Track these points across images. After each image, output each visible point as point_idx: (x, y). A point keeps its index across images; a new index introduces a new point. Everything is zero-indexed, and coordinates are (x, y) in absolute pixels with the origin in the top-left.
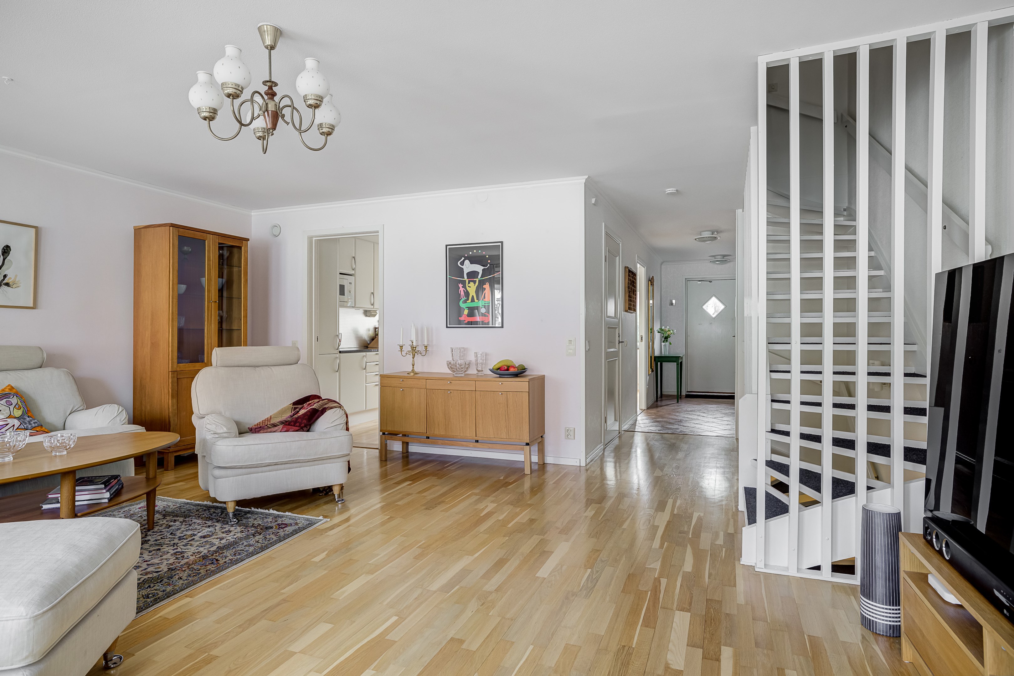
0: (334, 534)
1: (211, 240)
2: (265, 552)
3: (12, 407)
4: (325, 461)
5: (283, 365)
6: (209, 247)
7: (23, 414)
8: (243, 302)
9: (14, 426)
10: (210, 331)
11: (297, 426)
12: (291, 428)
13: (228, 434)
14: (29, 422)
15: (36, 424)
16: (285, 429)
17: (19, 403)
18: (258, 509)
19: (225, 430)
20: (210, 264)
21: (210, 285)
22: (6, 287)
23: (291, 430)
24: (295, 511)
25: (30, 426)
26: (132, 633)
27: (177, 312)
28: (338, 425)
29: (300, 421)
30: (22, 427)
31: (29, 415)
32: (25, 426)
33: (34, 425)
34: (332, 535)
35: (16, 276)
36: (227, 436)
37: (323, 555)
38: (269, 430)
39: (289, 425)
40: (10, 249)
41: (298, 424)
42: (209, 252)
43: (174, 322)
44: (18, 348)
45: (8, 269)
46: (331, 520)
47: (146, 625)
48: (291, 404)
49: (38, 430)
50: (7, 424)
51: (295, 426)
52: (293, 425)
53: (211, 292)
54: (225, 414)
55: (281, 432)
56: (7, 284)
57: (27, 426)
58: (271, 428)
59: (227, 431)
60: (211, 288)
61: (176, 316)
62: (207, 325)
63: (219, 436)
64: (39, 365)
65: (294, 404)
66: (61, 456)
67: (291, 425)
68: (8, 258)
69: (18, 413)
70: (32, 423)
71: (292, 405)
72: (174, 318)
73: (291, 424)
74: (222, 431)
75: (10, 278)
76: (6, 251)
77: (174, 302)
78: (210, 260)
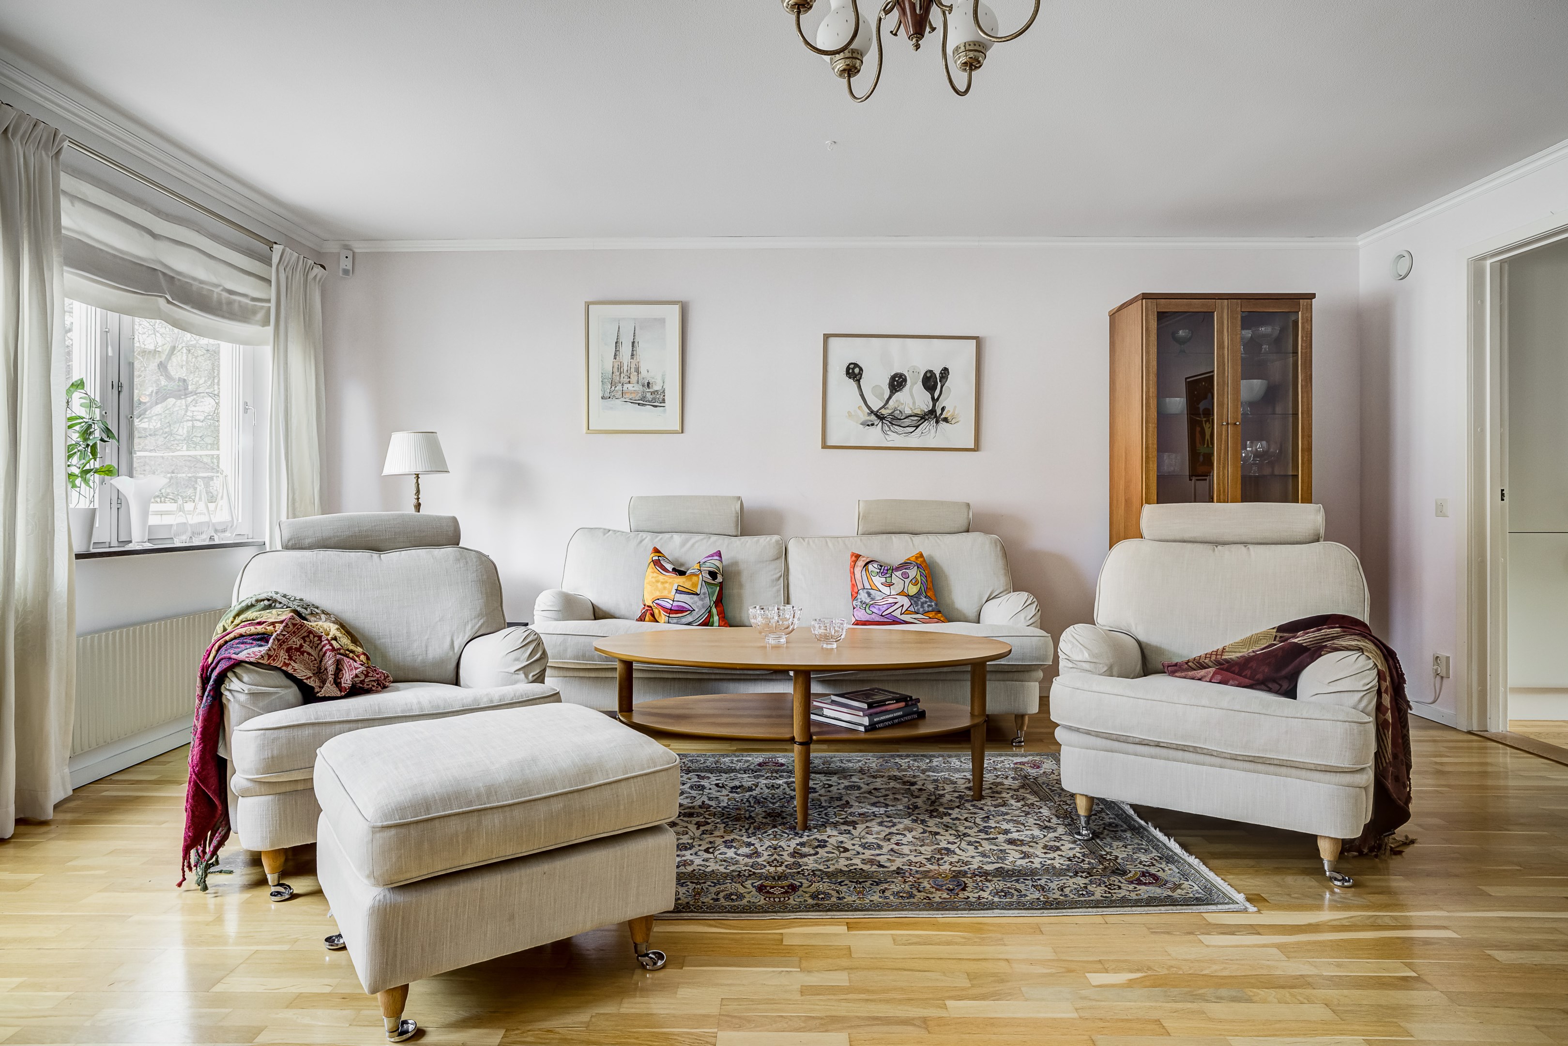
0: (1215, 946)
1: (1226, 311)
2: (1043, 913)
3: (907, 581)
4: (1283, 770)
5: (1281, 544)
6: (1221, 323)
7: (919, 592)
8: (1302, 421)
9: (903, 606)
10: (1224, 479)
11: (1245, 677)
12: (1233, 679)
13: (1092, 665)
14: (923, 603)
15: (930, 609)
16: (1219, 677)
17: (918, 577)
18: (1156, 829)
19: (1086, 656)
20: (1223, 354)
21: (1224, 393)
22: (944, 423)
23: (1231, 682)
24: (1213, 862)
25: (921, 610)
26: (725, 936)
27: (1155, 446)
28: (1346, 694)
29: (1254, 667)
30: (912, 609)
31: (929, 594)
32: (916, 608)
33: (927, 609)
34: (1208, 946)
35: (955, 407)
36: (1089, 669)
37: (1123, 977)
38: (1190, 673)
39: (1227, 670)
40: (948, 372)
41: (1248, 672)
42: (1221, 332)
43: (1151, 463)
44: (942, 503)
45: (946, 399)
46: (1259, 911)
47: (753, 936)
48: (1274, 628)
49: (931, 616)
50: (896, 603)
51: (1240, 675)
52: (1236, 672)
53: (1226, 406)
54: (1136, 628)
55: (1210, 681)
56: (946, 420)
57: (918, 609)
58: (1195, 670)
59: (1089, 659)
60: (1226, 400)
61: (1154, 453)
62: (1218, 468)
63: (1075, 666)
64: (964, 528)
65: (1281, 629)
66: (827, 649)
67: (1233, 672)
68: (946, 385)
69: (913, 590)
70: (926, 605)
71: (1275, 630)
72: (1150, 456)
73: (1233, 669)
74: (1080, 658)
75: (949, 411)
76: (944, 375)
77: (1151, 429)
78: (1223, 348)
